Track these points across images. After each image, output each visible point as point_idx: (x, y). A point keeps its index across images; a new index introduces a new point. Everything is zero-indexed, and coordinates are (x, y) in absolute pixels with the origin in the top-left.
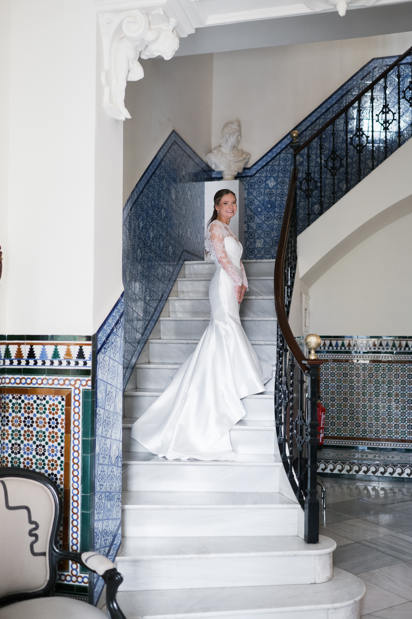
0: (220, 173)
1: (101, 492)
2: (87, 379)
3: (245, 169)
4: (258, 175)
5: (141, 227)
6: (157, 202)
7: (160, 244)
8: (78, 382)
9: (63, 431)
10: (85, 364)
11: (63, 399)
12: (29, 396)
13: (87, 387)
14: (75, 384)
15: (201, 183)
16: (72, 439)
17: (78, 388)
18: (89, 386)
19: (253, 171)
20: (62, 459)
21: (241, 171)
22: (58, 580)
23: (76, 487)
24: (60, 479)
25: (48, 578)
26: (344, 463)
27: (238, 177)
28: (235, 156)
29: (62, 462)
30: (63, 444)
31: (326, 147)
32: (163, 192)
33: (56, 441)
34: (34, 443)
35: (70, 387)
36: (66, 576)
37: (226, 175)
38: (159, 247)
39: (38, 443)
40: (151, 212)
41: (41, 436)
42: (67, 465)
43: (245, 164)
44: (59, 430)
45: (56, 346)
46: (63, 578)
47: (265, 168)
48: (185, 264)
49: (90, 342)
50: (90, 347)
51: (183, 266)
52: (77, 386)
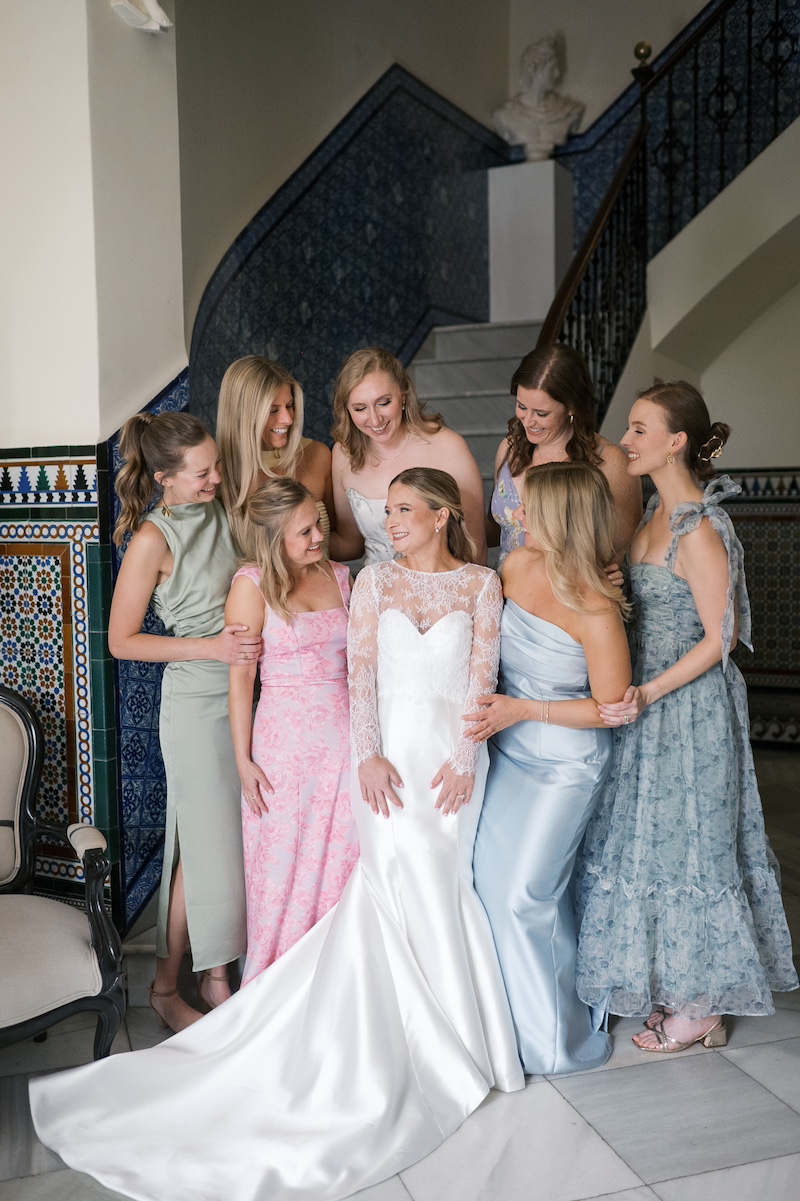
0: (521, 148)
1: (138, 729)
2: (92, 524)
3: (571, 137)
4: (599, 147)
5: (308, 257)
6: (352, 210)
7: (362, 294)
8: (79, 530)
9: (60, 618)
10: (88, 498)
11: (57, 563)
12: (6, 558)
13: (92, 540)
14: (75, 534)
15: (479, 172)
16: (75, 632)
17: (80, 542)
18: (96, 537)
19: (590, 141)
20: (61, 667)
21: (561, 141)
22: (39, 871)
23: (83, 717)
24: (60, 703)
25: (18, 864)
26: (767, 720)
27: (557, 154)
28: (547, 111)
29: (60, 673)
30: (60, 642)
31: (739, 75)
32: (367, 191)
33: (51, 636)
34: (18, 640)
35: (66, 540)
36: (76, 869)
37: (533, 151)
38: (362, 298)
39: (24, 640)
40: (336, 229)
41: (27, 628)
42: (69, 677)
43: (570, 128)
44: (55, 617)
45: (42, 468)
46: (72, 872)
47: (614, 132)
48: (435, 333)
49: (94, 458)
50: (95, 466)
51: (430, 337)
52: (77, 538)
